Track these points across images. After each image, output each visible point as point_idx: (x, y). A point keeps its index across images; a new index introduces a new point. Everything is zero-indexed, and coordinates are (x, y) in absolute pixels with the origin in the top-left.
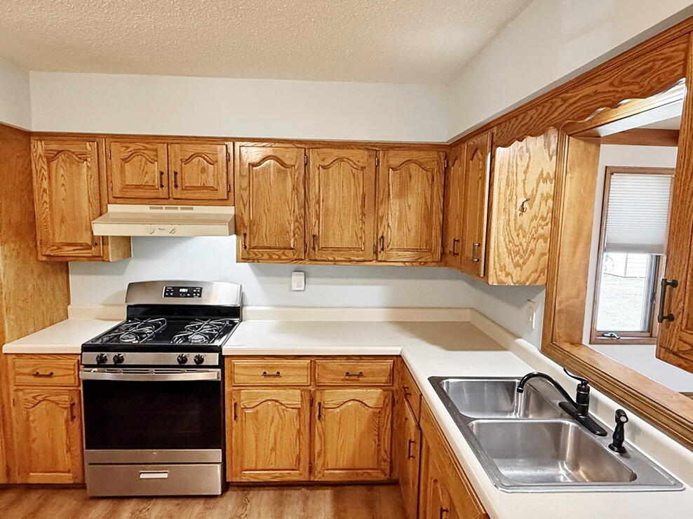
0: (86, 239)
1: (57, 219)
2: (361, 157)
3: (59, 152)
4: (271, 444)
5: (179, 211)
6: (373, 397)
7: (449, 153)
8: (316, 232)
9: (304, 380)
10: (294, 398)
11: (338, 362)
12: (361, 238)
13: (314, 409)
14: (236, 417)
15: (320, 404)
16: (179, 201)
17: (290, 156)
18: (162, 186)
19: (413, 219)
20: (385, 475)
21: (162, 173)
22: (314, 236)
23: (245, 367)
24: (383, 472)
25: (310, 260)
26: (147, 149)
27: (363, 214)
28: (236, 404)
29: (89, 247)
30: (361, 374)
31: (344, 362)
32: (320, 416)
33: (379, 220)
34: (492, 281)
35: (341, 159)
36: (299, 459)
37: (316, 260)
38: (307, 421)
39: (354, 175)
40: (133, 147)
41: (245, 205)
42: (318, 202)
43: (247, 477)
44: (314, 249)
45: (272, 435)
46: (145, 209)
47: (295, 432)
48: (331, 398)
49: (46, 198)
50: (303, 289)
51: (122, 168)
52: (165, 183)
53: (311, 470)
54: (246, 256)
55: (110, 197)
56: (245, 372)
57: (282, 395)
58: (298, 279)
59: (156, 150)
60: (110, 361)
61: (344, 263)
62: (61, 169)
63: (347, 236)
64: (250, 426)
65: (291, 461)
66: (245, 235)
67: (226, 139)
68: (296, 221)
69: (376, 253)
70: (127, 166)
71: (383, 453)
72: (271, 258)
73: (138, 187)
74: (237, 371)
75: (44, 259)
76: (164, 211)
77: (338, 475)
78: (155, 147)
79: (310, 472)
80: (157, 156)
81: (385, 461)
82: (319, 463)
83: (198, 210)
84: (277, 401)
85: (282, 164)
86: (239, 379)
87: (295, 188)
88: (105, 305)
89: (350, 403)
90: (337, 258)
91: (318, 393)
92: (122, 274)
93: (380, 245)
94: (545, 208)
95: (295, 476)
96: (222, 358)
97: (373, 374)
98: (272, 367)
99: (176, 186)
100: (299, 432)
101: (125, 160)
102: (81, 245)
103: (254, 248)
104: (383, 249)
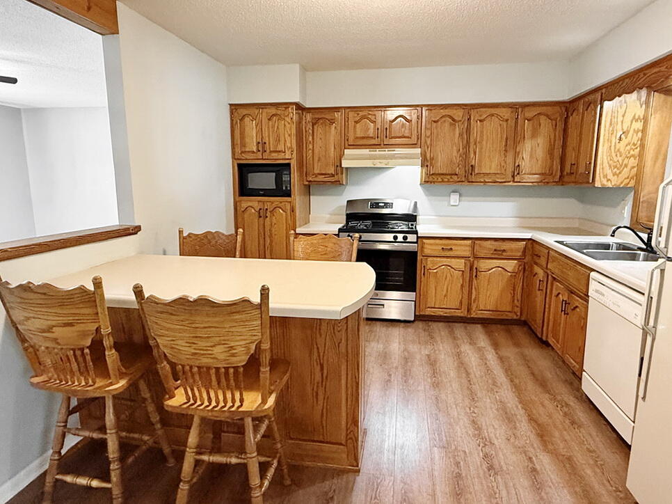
0: (332, 171)
1: (316, 159)
2: (506, 113)
3: (319, 119)
4: (445, 292)
5: (387, 152)
6: (511, 265)
7: (569, 107)
8: (473, 163)
9: (468, 254)
10: (460, 264)
11: (489, 242)
12: (504, 167)
13: (472, 273)
14: (424, 274)
15: (476, 269)
16: (387, 146)
17: (458, 114)
18: (378, 137)
19: (540, 153)
20: (517, 316)
21: (378, 129)
22: (472, 166)
23: (431, 244)
24: (516, 313)
25: (469, 182)
26: (370, 114)
27: (506, 151)
28: (424, 267)
29: (333, 176)
30: (504, 251)
31: (493, 242)
32: (476, 276)
33: (516, 154)
34: (598, 184)
36: (461, 302)
37: (472, 182)
38: (468, 279)
39: (501, 125)
40: (361, 113)
41: (428, 148)
42: (475, 144)
43: (428, 312)
44: (471, 174)
45: (445, 287)
46: (366, 152)
47: (460, 285)
48: (484, 265)
49: (311, 147)
50: (457, 204)
51: (355, 127)
52: (379, 135)
53: (469, 310)
54: (427, 180)
55: (346, 145)
56: (429, 247)
57: (454, 262)
58: (454, 198)
59: (375, 115)
61: (490, 184)
62: (319, 130)
63: (494, 166)
64: (432, 280)
65: (457, 304)
66: (427, 166)
67: (418, 106)
68: (460, 156)
69: (513, 176)
70: (358, 125)
71: (516, 301)
72: (443, 181)
73: (363, 138)
74: (426, 246)
75: (307, 183)
76: (378, 152)
77: (486, 315)
78: (374, 113)
79: (468, 311)
80: (375, 118)
81: (517, 307)
82: (474, 306)
83: (399, 151)
84: (449, 266)
85: (454, 120)
86: (427, 251)
87: (461, 135)
88: (331, 214)
89: (495, 269)
90: (487, 180)
91: (476, 262)
92: (341, 195)
93: (517, 170)
94: (636, 139)
95: (458, 313)
96: (418, 237)
97: (512, 250)
98: (447, 245)
99: (386, 137)
100: (462, 286)
101: (356, 122)
102: (329, 174)
103: (433, 174)
104: (518, 174)
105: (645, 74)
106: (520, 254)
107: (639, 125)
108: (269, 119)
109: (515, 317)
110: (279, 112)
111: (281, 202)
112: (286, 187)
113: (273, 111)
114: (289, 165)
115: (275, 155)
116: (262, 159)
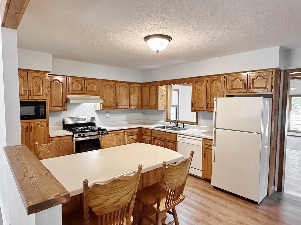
0: (61, 105)
2: (126, 85)
3: (54, 80)
5: (86, 97)
6: (135, 137)
8: (118, 102)
12: (127, 103)
16: (87, 94)
17: (112, 84)
18: (83, 90)
19: (136, 99)
21: (83, 87)
25: (116, 109)
26: (79, 80)
29: (62, 107)
30: (133, 132)
31: (130, 130)
33: (130, 99)
34: (159, 109)
35: (122, 85)
37: (118, 109)
39: (125, 89)
40: (75, 80)
41: (103, 96)
42: (118, 95)
44: (117, 106)
46: (77, 96)
50: (109, 117)
51: (72, 85)
54: (102, 108)
55: (68, 93)
58: (108, 115)
59: (81, 81)
61: (123, 109)
62: (54, 85)
63: (124, 103)
67: (98, 79)
69: (129, 106)
72: (108, 108)
73: (76, 90)
76: (82, 97)
78: (81, 80)
80: (81, 82)
83: (91, 97)
85: (111, 86)
87: (113, 92)
89: (131, 139)
94: (165, 96)
96: (107, 132)
99: (86, 90)
101: (73, 83)
103: (104, 106)
104: (131, 106)
105: (175, 81)
106: (137, 133)
107: (165, 93)
108: (33, 79)
110: (39, 75)
111: (41, 122)
112: (42, 114)
113: (36, 74)
114: (45, 103)
115: (36, 97)
116: (28, 99)
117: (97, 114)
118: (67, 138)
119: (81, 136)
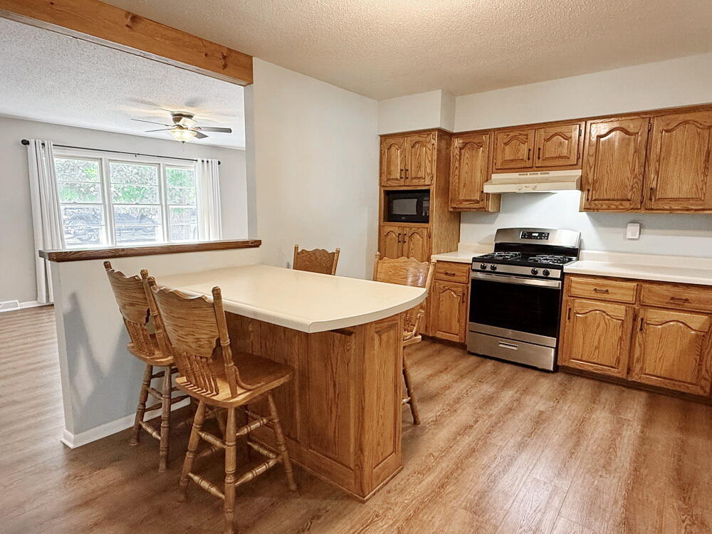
0: (477, 197)
1: (462, 185)
2: (707, 118)
3: (467, 143)
4: (596, 344)
5: (539, 175)
6: (697, 321)
8: (654, 185)
9: (630, 298)
10: (620, 311)
11: (664, 287)
12: (702, 189)
13: (636, 324)
14: (569, 318)
15: (642, 319)
16: (540, 168)
17: (635, 125)
18: (529, 159)
20: (705, 392)
21: (530, 150)
22: (651, 189)
23: (580, 283)
24: (702, 388)
25: (646, 209)
26: (521, 134)
27: (706, 168)
28: (570, 309)
29: (477, 202)
30: (687, 300)
31: (669, 287)
32: (641, 329)
35: (686, 122)
36: (618, 360)
37: (652, 209)
38: (629, 331)
39: (699, 134)
40: (512, 134)
41: (591, 168)
42: (659, 161)
43: (574, 364)
44: (651, 199)
45: (597, 337)
46: (515, 176)
47: (617, 338)
48: (653, 316)
49: (457, 173)
50: (637, 237)
51: (504, 149)
52: (531, 157)
53: (629, 371)
54: (588, 207)
55: (494, 169)
56: (578, 286)
57: (609, 308)
58: (633, 230)
59: (527, 135)
60: (488, 269)
61: (679, 212)
62: (466, 154)
63: (685, 188)
64: (579, 328)
65: (613, 361)
66: (589, 190)
67: (581, 120)
68: (636, 177)
70: (507, 147)
71: (704, 372)
72: (609, 208)
73: (512, 161)
74: (573, 285)
75: (452, 210)
76: (529, 175)
77: (654, 381)
78: (525, 133)
79: (628, 373)
80: (527, 139)
81: (705, 379)
82: (637, 367)
83: (553, 174)
84: (604, 312)
85: (627, 133)
86: (575, 291)
87: (636, 152)
88: (480, 243)
89: (672, 323)
90: (673, 207)
91: (642, 312)
92: (492, 223)
95: (614, 373)
96: (563, 274)
97: (700, 301)
98: (602, 286)
99: (539, 158)
100: (621, 338)
101: (506, 144)
102: (473, 201)
103: (595, 200)
108: (412, 147)
109: (701, 393)
110: (421, 139)
111: (419, 228)
112: (426, 214)
113: (416, 138)
114: (428, 191)
115: (415, 181)
116: (405, 186)
117: (594, 225)
118: (461, 267)
119: (487, 269)
